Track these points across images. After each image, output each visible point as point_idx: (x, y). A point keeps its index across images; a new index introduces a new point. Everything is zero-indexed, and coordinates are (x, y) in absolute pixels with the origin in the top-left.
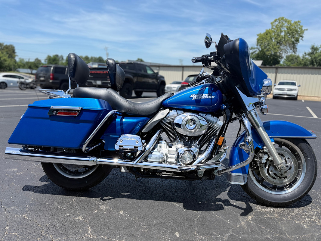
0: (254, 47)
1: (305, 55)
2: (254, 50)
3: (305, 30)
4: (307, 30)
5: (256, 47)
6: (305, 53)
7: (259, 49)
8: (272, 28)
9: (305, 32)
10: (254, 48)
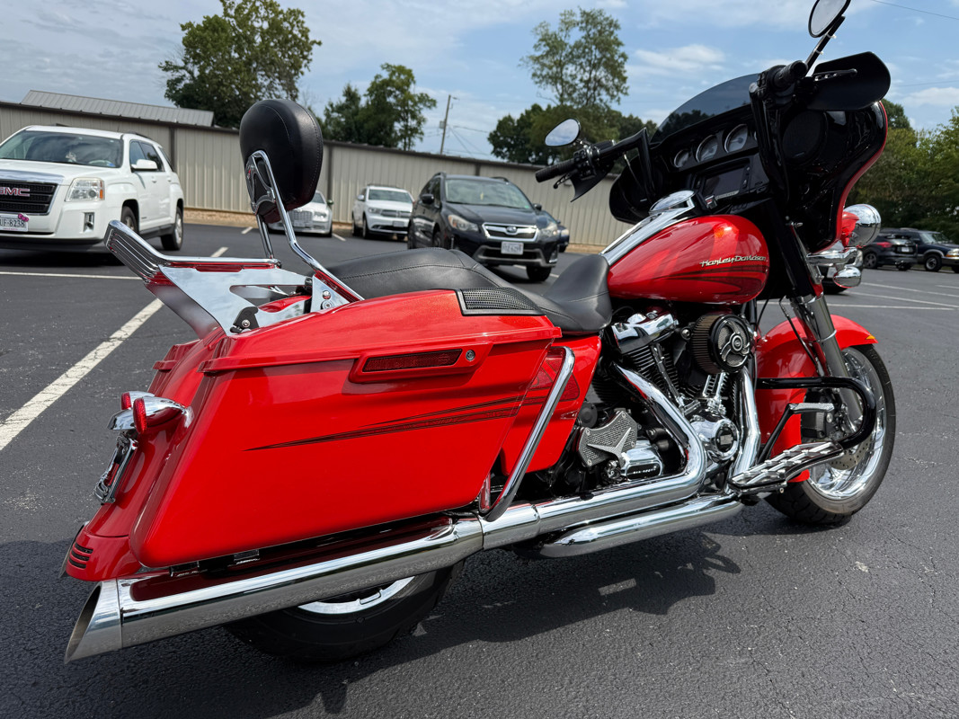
0: (174, 64)
1: (330, 109)
2: (177, 75)
3: (314, 42)
4: (320, 43)
5: (182, 64)
6: (331, 106)
7: (191, 73)
8: (226, 14)
9: (315, 47)
10: (176, 68)
